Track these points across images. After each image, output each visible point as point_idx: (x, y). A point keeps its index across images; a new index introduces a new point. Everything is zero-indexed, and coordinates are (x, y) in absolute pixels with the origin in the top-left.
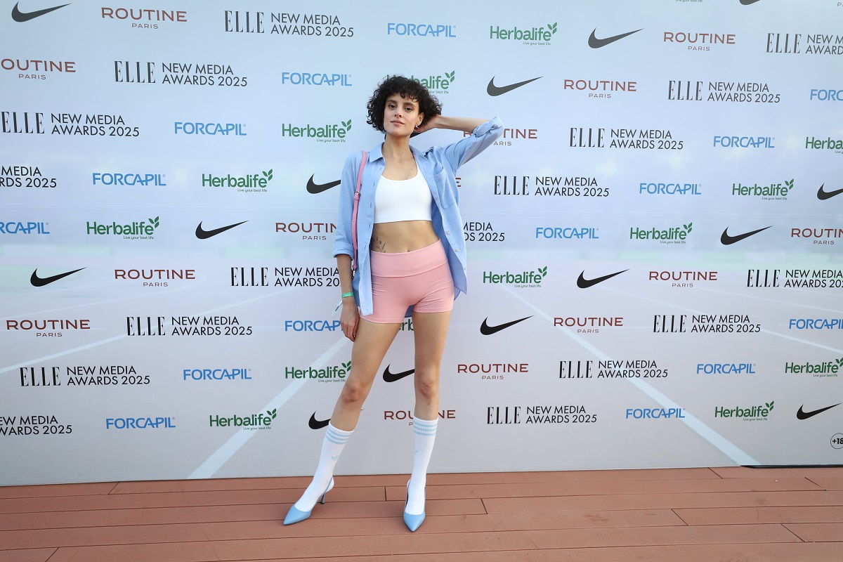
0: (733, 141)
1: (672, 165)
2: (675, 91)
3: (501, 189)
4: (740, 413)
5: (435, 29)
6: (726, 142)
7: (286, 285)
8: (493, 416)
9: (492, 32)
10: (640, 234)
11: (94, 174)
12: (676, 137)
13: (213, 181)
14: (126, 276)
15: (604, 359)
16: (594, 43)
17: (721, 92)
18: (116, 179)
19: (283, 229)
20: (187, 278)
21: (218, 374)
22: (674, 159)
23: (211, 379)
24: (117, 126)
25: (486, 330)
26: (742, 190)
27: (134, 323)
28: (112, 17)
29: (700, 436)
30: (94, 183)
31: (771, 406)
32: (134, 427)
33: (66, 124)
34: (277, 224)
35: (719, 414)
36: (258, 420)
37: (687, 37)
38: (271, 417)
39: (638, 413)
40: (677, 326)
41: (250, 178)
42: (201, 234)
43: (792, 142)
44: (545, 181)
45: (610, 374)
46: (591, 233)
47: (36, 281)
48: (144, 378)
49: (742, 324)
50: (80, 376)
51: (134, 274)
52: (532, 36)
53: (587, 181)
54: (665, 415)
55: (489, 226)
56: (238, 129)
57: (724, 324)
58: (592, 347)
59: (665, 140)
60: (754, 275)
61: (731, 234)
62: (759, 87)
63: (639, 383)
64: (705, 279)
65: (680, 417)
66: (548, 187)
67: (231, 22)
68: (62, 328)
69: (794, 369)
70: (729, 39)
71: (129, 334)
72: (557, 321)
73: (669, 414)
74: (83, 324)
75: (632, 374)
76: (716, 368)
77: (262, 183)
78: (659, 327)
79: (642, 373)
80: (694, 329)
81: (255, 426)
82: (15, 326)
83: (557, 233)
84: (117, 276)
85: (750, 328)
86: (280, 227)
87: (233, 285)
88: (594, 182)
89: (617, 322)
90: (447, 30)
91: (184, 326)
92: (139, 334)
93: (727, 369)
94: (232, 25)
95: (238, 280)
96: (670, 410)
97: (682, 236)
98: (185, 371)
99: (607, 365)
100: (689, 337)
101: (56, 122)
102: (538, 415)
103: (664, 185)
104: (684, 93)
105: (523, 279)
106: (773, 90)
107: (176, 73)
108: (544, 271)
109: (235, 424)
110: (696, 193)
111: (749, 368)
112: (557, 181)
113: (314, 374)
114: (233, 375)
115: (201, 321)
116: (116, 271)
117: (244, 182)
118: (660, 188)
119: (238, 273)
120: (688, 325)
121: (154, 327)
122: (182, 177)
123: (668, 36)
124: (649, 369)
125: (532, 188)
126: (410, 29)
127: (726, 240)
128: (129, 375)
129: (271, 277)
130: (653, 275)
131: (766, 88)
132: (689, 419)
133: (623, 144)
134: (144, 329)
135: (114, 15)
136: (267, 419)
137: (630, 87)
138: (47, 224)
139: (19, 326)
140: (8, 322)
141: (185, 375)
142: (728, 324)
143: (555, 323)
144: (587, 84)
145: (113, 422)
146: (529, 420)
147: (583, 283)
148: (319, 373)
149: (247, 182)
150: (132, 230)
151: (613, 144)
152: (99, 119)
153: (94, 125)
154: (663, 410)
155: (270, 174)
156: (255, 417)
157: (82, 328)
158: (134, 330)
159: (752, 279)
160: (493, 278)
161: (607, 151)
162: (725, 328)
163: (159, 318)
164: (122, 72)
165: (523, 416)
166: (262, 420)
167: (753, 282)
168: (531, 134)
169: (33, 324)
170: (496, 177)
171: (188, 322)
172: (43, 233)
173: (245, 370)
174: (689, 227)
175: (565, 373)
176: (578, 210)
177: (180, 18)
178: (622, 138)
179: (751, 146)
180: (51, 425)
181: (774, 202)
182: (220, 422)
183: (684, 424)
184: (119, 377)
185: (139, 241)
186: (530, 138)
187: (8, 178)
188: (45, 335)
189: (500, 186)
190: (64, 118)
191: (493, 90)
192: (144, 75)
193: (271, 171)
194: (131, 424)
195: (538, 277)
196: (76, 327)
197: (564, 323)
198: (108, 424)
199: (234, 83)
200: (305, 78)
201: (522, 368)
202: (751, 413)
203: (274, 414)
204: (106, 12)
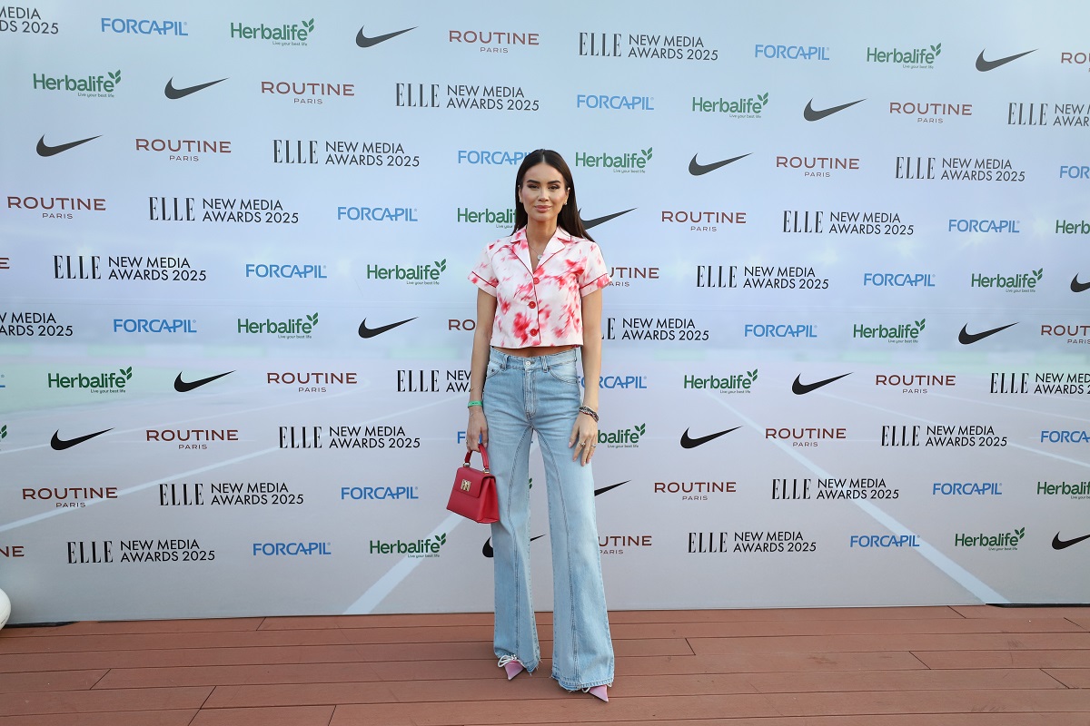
0: (971, 226)
1: (901, 252)
2: (903, 168)
3: (704, 280)
4: (984, 541)
5: (630, 101)
6: (963, 226)
7: (459, 390)
8: (695, 543)
9: (694, 104)
10: (864, 332)
11: (248, 266)
12: (905, 221)
13: (380, 273)
14: (280, 380)
15: (825, 477)
16: (811, 115)
17: (957, 169)
18: (273, 271)
19: (457, 327)
20: (348, 382)
21: (381, 493)
22: (903, 244)
23: (372, 498)
24: (274, 212)
25: (687, 442)
26: (983, 282)
27: (287, 433)
28: (272, 92)
29: (937, 568)
30: (248, 276)
31: (1021, 533)
33: (219, 210)
34: (450, 321)
35: (959, 543)
36: (425, 547)
37: (916, 108)
38: (439, 543)
39: (864, 541)
40: (909, 439)
41: (420, 269)
42: (365, 332)
43: (1040, 227)
44: (755, 271)
45: (832, 495)
46: (808, 330)
47: (181, 386)
48: (296, 497)
49: (986, 437)
50: (226, 493)
51: (288, 378)
52: (739, 107)
53: (804, 271)
54: (896, 543)
55: (691, 323)
56: (408, 214)
57: (964, 437)
58: (812, 464)
59: (892, 224)
60: (998, 379)
61: (970, 332)
62: (1001, 163)
63: (865, 505)
64: (941, 384)
65: (914, 545)
66: (757, 278)
67: (403, 95)
68: (208, 439)
69: (1048, 489)
70: (965, 110)
71: (281, 446)
72: (770, 432)
73: (901, 542)
74: (231, 435)
75: (856, 494)
76: (956, 488)
77: (434, 275)
78: (888, 440)
79: (869, 493)
80: (930, 442)
81: (421, 554)
82: (155, 437)
83: (769, 330)
84: (269, 380)
85: (995, 442)
86: (453, 324)
87: (399, 390)
88: (812, 272)
89: (839, 433)
91: (345, 437)
92: (293, 446)
93: (968, 489)
94: (404, 99)
95: (405, 385)
96: (902, 537)
97: (914, 334)
98: (343, 489)
99: (827, 484)
100: (923, 451)
101: (208, 208)
102: (747, 542)
103: (892, 276)
104: (913, 171)
105: (730, 384)
106: (1016, 167)
107: (341, 153)
108: (754, 375)
109: (399, 550)
110: (929, 285)
111: (994, 488)
112: (768, 271)
114: (398, 494)
116: (269, 374)
117: (414, 274)
118: (888, 279)
119: (405, 377)
120: (922, 437)
121: (310, 439)
122: (344, 267)
123: (895, 107)
124: (878, 489)
125: (740, 278)
126: (603, 101)
127: (965, 338)
128: (280, 494)
129: (442, 382)
130: (881, 380)
131: (1008, 164)
132: (925, 548)
133: (844, 229)
134: (299, 441)
135: (275, 90)
136: (435, 546)
137: (852, 164)
138: (194, 321)
139: (160, 437)
140: (148, 432)
141: (343, 494)
142: (969, 437)
143: (767, 435)
144: (803, 162)
145: (261, 547)
146: (737, 548)
147: (799, 388)
149: (417, 274)
150: (288, 328)
151: (833, 229)
152: (255, 204)
153: (248, 211)
154: (893, 537)
155: (443, 265)
156: (421, 543)
157: (229, 439)
158: (287, 442)
159: (997, 384)
160: (696, 383)
161: (827, 238)
162: (965, 441)
163: (315, 428)
164: (281, 152)
165: (730, 543)
166: (429, 547)
167: (997, 387)
168: (739, 218)
169: (176, 435)
170: (699, 267)
171: (347, 433)
172: (190, 331)
173: (412, 488)
174: (922, 324)
175: (779, 493)
176: (791, 305)
177: (347, 92)
178: (844, 223)
179: (992, 231)
180: (192, 550)
181: (1021, 295)
182: (383, 548)
183: (919, 554)
184: (269, 496)
185: (295, 342)
186: (738, 222)
187: (153, 270)
188: (188, 447)
189: (704, 277)
190: (216, 203)
191: (696, 169)
192: (305, 155)
193: (444, 261)
194: (281, 550)
195: (747, 382)
196: (222, 439)
197: (777, 435)
198: (255, 549)
199: (404, 163)
200: (484, 157)
201: (729, 487)
202: (997, 541)
203: (443, 539)
204: (266, 87)
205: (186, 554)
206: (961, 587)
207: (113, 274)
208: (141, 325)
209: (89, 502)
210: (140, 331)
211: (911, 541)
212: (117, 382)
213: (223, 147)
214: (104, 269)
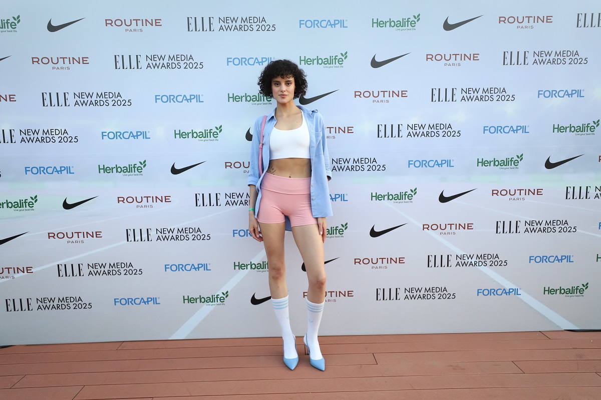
0: (553, 94)
1: (507, 112)
2: (508, 59)
3: (382, 133)
4: (563, 291)
5: (333, 23)
6: (547, 94)
7: (233, 205)
8: (380, 295)
9: (373, 23)
10: (484, 163)
11: (102, 133)
12: (509, 92)
13: (182, 135)
14: (125, 201)
15: (460, 253)
16: (448, 27)
17: (543, 58)
18: (117, 135)
19: (230, 166)
20: (166, 201)
21: (188, 267)
22: (508, 107)
23: (183, 270)
24: (116, 99)
25: (374, 234)
26: (560, 129)
27: (131, 233)
28: (112, 26)
29: (532, 308)
30: (103, 139)
31: (586, 286)
32: (132, 304)
33: (83, 100)
34: (226, 163)
35: (546, 292)
36: (216, 299)
37: (516, 19)
38: (224, 296)
39: (486, 292)
40: (513, 229)
41: (206, 132)
42: (175, 171)
43: (597, 93)
44: (414, 127)
45: (465, 264)
46: (448, 163)
47: (67, 206)
48: (138, 270)
49: (563, 227)
50: (97, 269)
51: (130, 200)
52: (402, 24)
53: (445, 126)
54: (506, 293)
55: (375, 160)
56: (198, 98)
57: (549, 227)
58: (452, 245)
59: (501, 94)
60: (570, 190)
61: (552, 161)
62: (572, 53)
63: (486, 270)
64: (534, 194)
65: (517, 294)
66: (416, 131)
67: (192, 24)
68: (84, 237)
70: (548, 19)
71: (128, 241)
72: (425, 227)
73: (509, 292)
74: (97, 234)
75: (480, 264)
76: (544, 259)
77: (215, 135)
78: (500, 230)
79: (489, 263)
80: (527, 230)
81: (214, 303)
82: (53, 237)
83: (423, 164)
84: (119, 201)
85: (569, 230)
86: (228, 165)
87: (197, 205)
88: (450, 126)
89: (469, 226)
90: (342, 23)
91: (165, 235)
92: (135, 241)
93: (552, 259)
94: (192, 27)
95: (200, 202)
96: (510, 289)
97: (516, 163)
98: (166, 265)
99: (462, 257)
100: (522, 236)
101: (77, 98)
102: (413, 293)
103: (502, 127)
104: (514, 60)
105: (399, 197)
106: (582, 55)
107: (155, 62)
108: (415, 191)
109: (201, 301)
110: (525, 132)
111: (568, 258)
112: (422, 127)
113: (253, 266)
114: (198, 268)
115: (176, 231)
116: (118, 198)
117: (203, 134)
118: (499, 129)
119: (200, 198)
120: (522, 228)
121: (145, 236)
122: (161, 132)
123: (502, 20)
124: (494, 260)
125: (405, 132)
126: (315, 23)
127: (549, 165)
128: (128, 269)
129: (222, 200)
130: (494, 192)
131: (577, 53)
132: (524, 296)
133: (470, 99)
134: (138, 237)
135: (113, 24)
136: (222, 298)
137: (475, 57)
138: (73, 167)
139: (56, 237)
140: (49, 234)
141: (166, 268)
142: (552, 227)
143: (424, 228)
144: (443, 57)
145: (119, 300)
146: (406, 297)
147: (443, 199)
148: (257, 266)
149: (205, 135)
150: (129, 169)
151: (463, 99)
152: (105, 95)
153: (102, 99)
154: (504, 289)
155: (220, 129)
156: (214, 297)
157: (97, 237)
158: (131, 238)
159: (569, 193)
160: (378, 197)
161: (459, 104)
162: (549, 230)
163: (148, 230)
164: (119, 62)
165: (402, 294)
166: (219, 299)
167: (570, 196)
168: (403, 94)
169: (65, 235)
170: (379, 125)
171: (167, 232)
172: (70, 173)
173: (207, 264)
174: (521, 157)
175: (432, 263)
176: (438, 147)
177: (157, 24)
178: (470, 95)
179: (566, 97)
180: (78, 303)
181: (585, 137)
182: (190, 300)
183: (521, 299)
184: (122, 270)
185: (133, 177)
186: (402, 96)
187: (46, 137)
188: (72, 242)
189: (382, 131)
190: (82, 95)
191: (375, 64)
192: (134, 64)
193: (221, 126)
194: (131, 302)
195: (410, 196)
196: (93, 237)
197: (430, 228)
198: (115, 302)
199: (194, 67)
200: (243, 61)
201: (401, 260)
202: (571, 291)
203: (226, 294)
204: (108, 22)
205: (75, 305)
206: (547, 319)
207: (23, 140)
208: (41, 170)
209: (16, 275)
210: (40, 173)
211: (516, 292)
212: (29, 205)
213: (84, 61)
214: (17, 137)
